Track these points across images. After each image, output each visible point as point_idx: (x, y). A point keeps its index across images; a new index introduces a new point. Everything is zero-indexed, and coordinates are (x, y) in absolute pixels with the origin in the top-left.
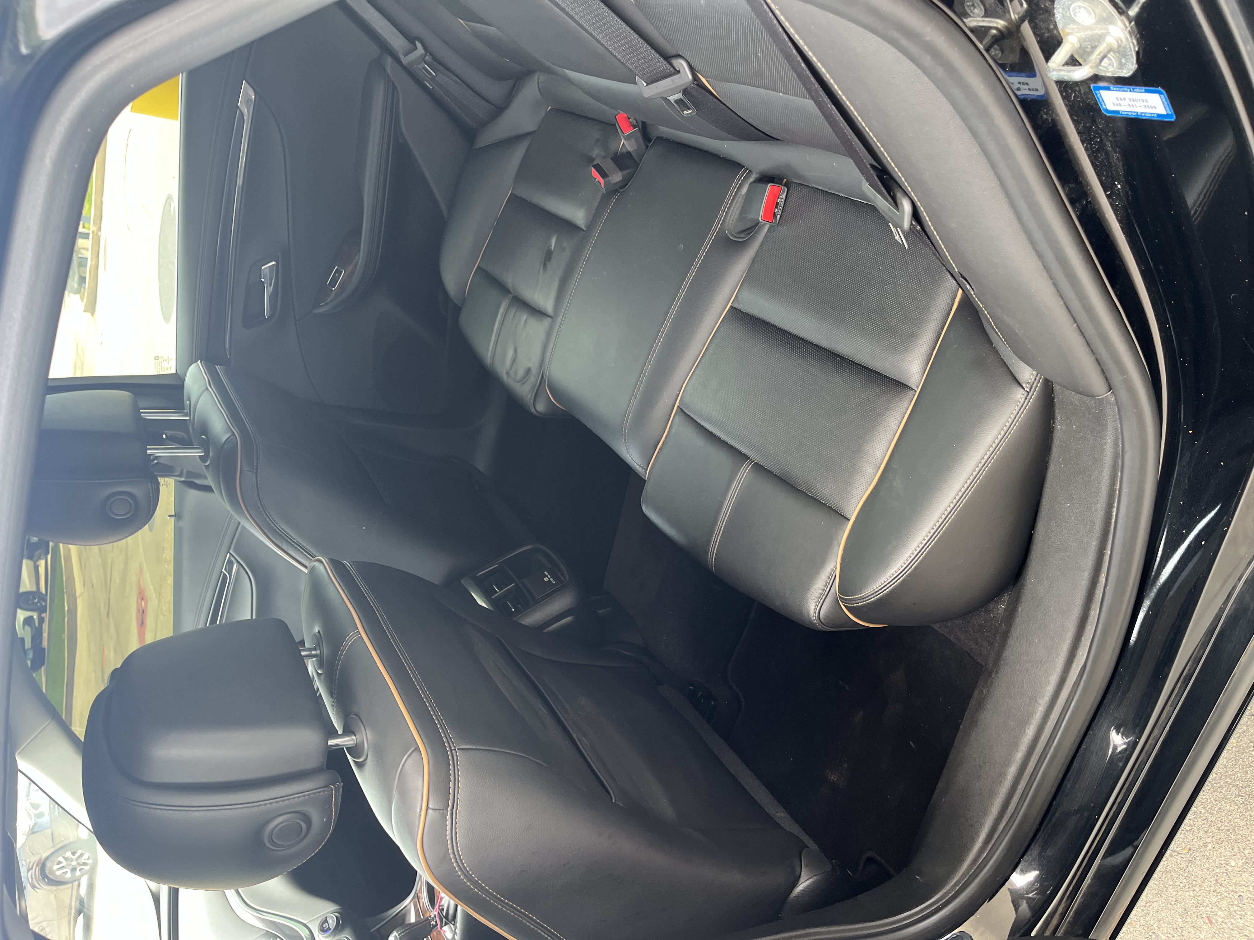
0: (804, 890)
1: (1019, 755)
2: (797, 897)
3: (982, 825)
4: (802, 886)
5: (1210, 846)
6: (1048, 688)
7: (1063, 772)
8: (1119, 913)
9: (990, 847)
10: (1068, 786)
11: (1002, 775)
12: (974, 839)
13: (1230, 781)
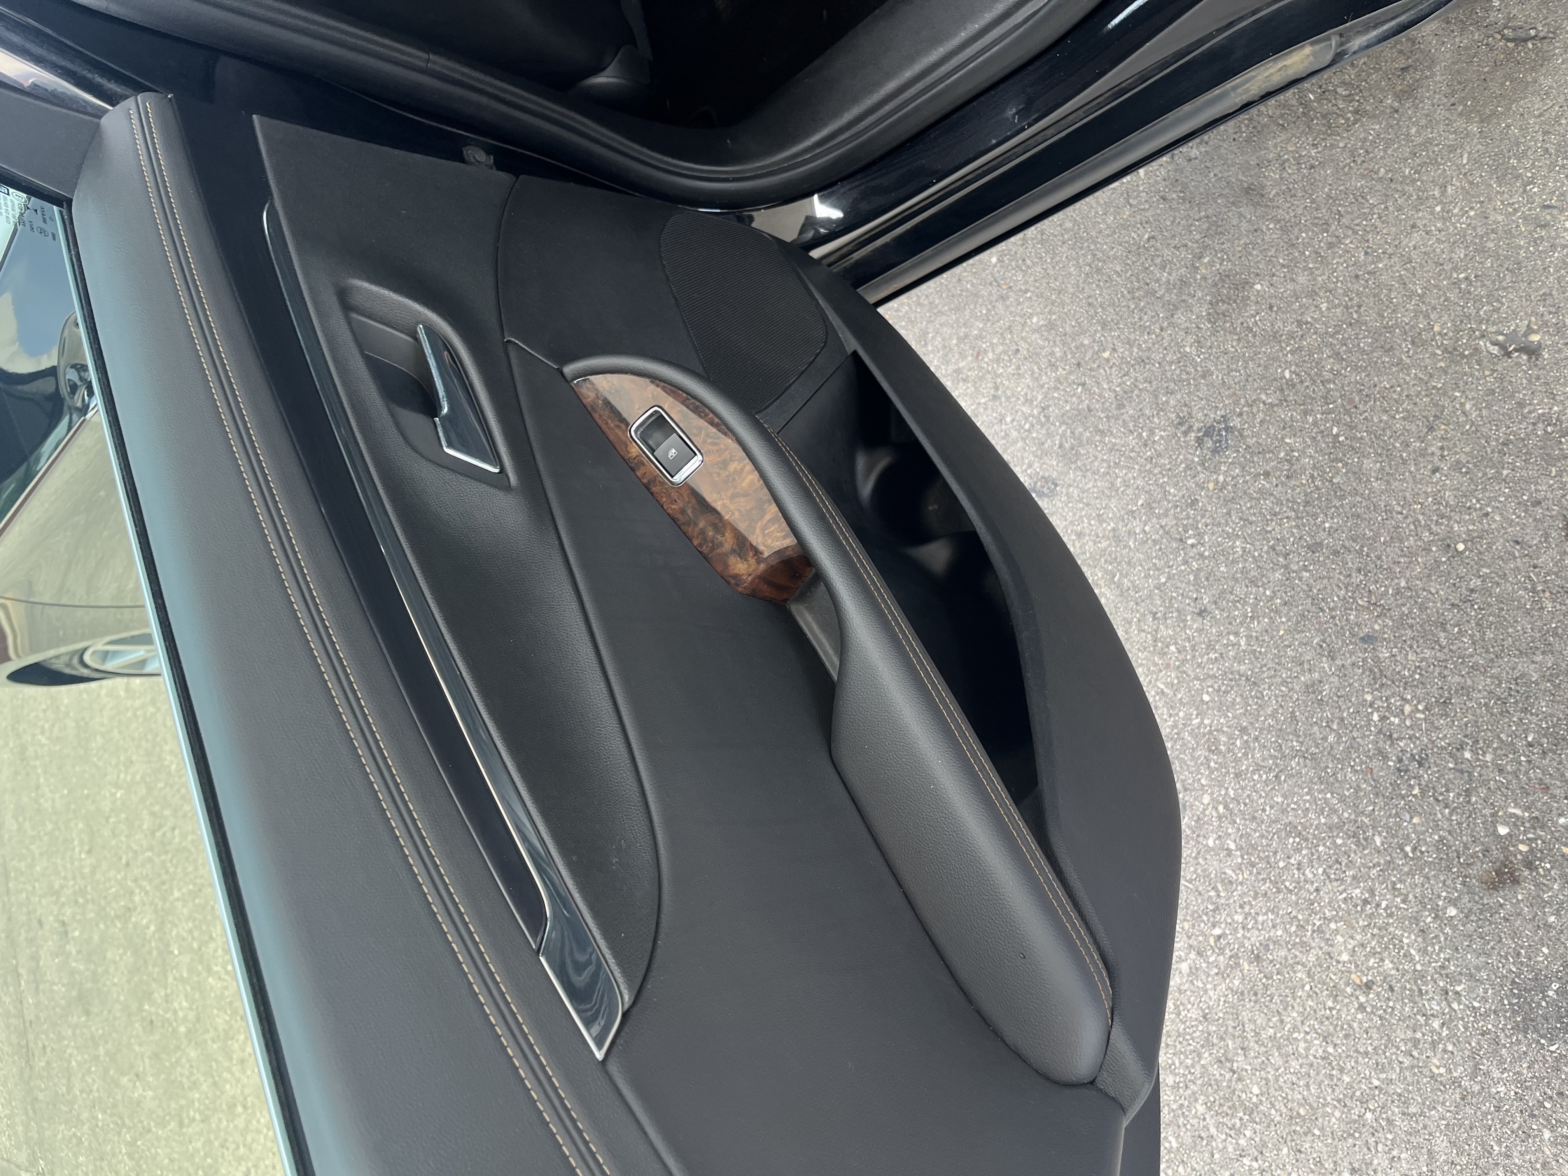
0: (601, 85)
1: (908, 74)
2: (591, 87)
3: (825, 125)
4: (600, 80)
5: (1029, 295)
6: (986, 15)
7: (937, 117)
8: (895, 286)
9: (818, 151)
10: (932, 136)
11: (879, 84)
12: (808, 135)
13: (1092, 247)
